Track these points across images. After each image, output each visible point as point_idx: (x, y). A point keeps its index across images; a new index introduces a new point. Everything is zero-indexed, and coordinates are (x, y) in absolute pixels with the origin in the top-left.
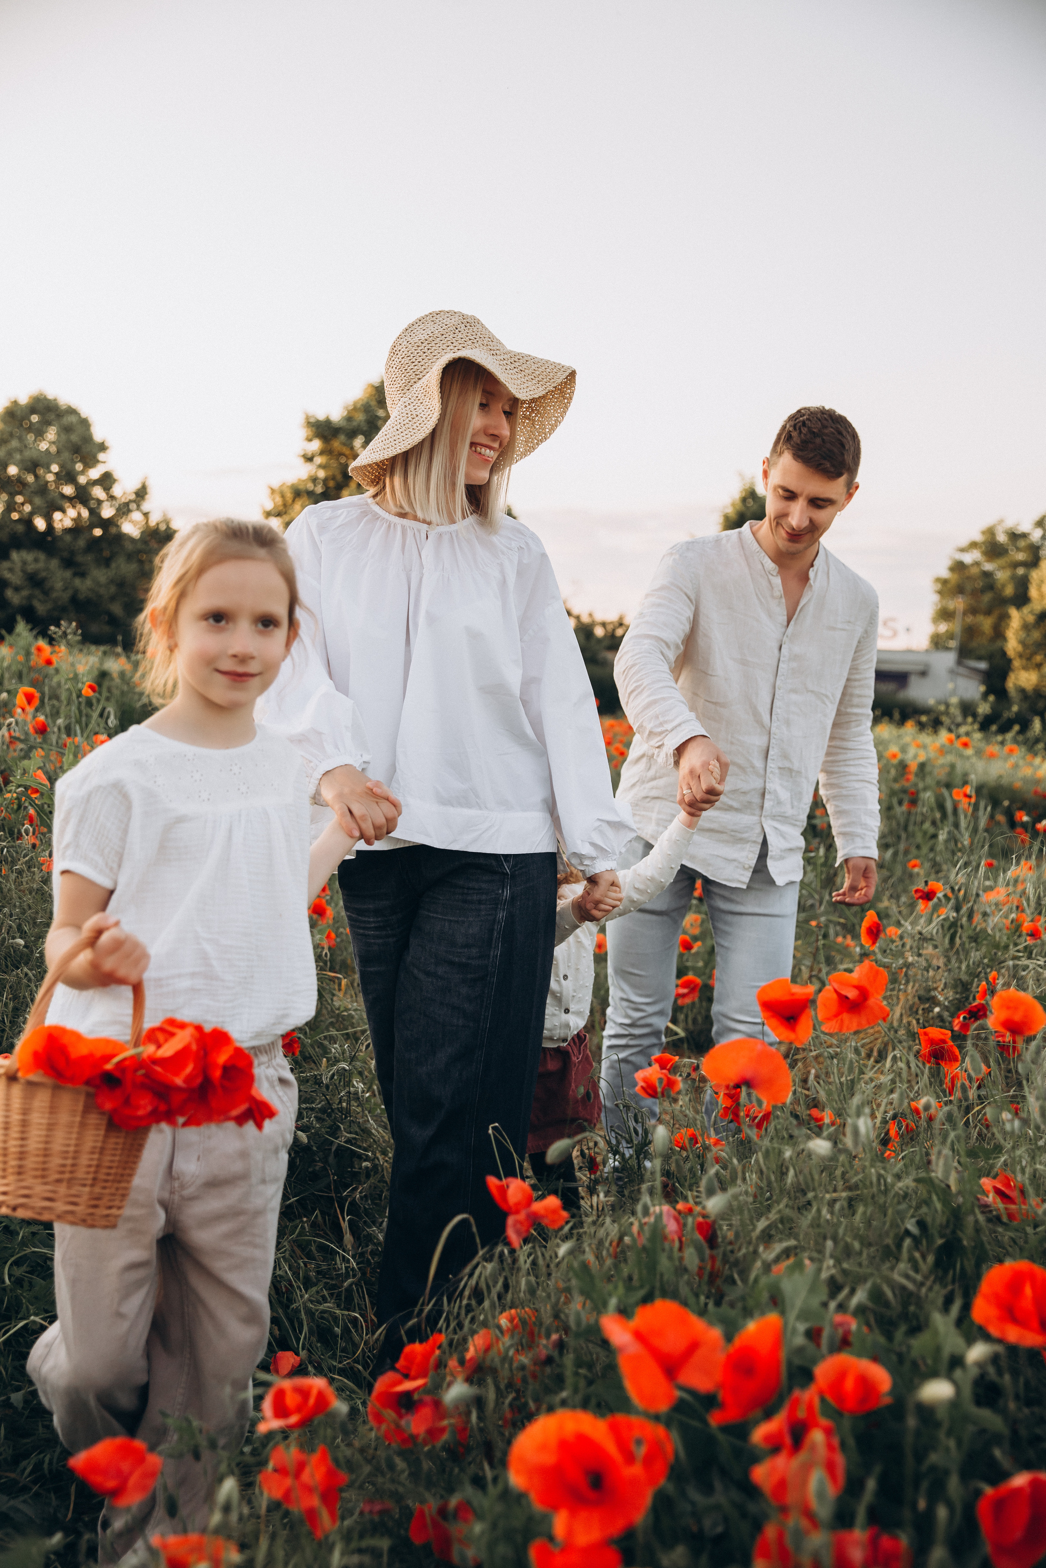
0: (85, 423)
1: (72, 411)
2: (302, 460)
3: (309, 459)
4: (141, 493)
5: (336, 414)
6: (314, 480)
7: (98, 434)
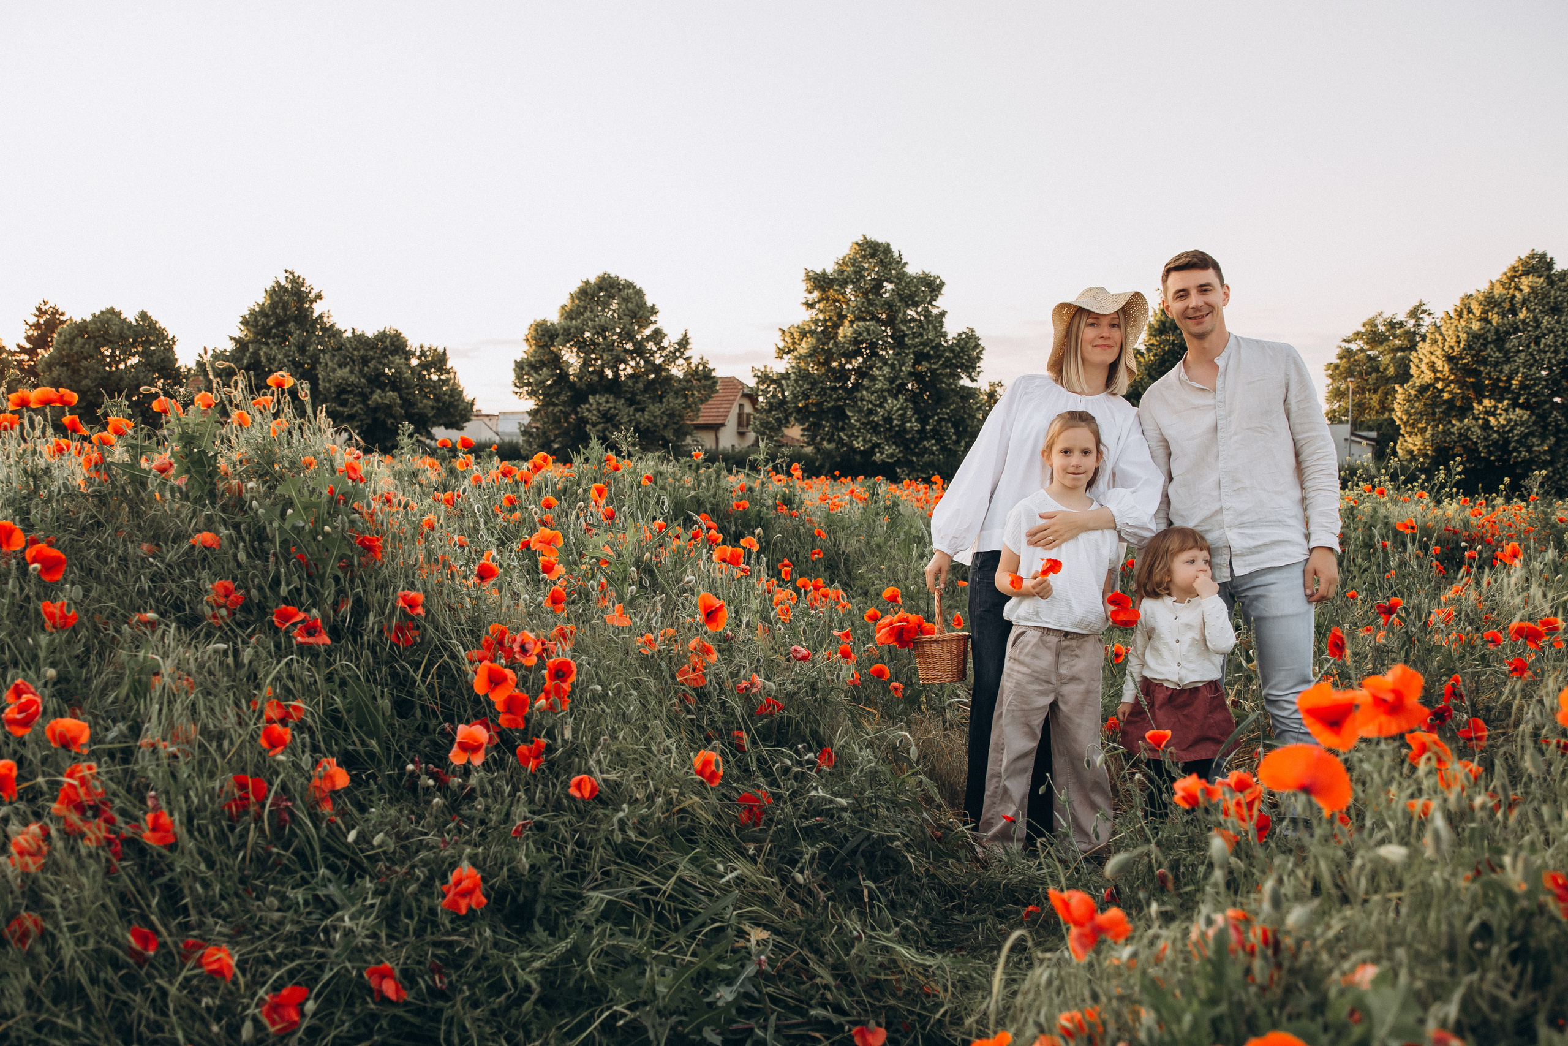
0: (640, 294)
1: (630, 285)
2: (804, 307)
3: (810, 306)
4: (684, 343)
5: (830, 268)
6: (816, 322)
7: (649, 301)
